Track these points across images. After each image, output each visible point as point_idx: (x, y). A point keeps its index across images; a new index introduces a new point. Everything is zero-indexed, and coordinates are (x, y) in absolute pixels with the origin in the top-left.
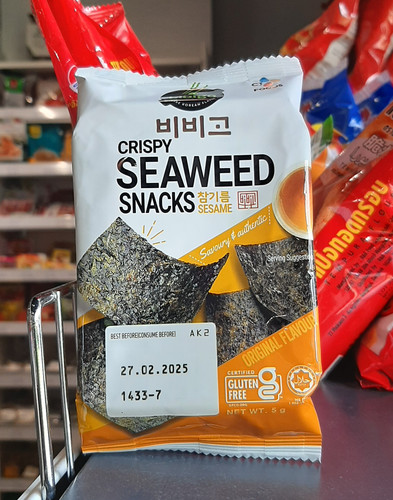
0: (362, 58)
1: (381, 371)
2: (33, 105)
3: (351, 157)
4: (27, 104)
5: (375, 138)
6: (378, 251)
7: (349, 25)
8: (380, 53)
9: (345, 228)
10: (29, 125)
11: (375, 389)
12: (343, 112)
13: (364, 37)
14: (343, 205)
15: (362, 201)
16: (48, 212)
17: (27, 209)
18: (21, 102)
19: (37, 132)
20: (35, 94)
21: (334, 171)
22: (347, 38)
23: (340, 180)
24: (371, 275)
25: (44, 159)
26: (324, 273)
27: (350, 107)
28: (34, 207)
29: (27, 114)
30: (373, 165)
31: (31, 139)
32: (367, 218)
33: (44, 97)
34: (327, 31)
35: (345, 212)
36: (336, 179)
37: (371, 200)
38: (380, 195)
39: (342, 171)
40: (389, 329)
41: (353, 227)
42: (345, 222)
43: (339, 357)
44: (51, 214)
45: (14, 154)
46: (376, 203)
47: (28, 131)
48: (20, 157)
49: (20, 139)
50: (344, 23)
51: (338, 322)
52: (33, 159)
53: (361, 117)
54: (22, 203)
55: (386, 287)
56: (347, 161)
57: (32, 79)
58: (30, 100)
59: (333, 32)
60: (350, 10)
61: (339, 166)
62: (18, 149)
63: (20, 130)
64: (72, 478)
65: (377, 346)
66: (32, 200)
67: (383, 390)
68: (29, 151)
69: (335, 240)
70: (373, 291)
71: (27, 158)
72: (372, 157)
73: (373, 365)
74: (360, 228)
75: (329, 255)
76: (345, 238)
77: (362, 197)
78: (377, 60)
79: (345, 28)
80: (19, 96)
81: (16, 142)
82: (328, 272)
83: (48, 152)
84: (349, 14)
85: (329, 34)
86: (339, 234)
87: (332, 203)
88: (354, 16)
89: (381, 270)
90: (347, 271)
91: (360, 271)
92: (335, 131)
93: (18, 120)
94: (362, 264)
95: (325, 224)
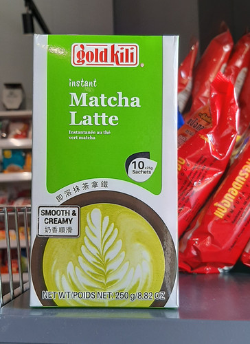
8: (206, 99)
10: (4, 150)
15: (241, 171)
16: (16, 203)
17: (3, 202)
20: (8, 132)
26: (223, 215)
28: (7, 201)
29: (3, 143)
32: (244, 180)
44: (18, 205)
46: (249, 171)
57: (6, 122)
58: (4, 135)
66: (6, 197)
68: (4, 166)
71: (2, 171)
88: (189, 78)
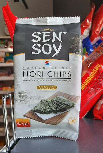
0: (93, 33)
1: (100, 115)
2: (7, 48)
3: (90, 58)
4: (5, 48)
5: (97, 53)
6: (98, 82)
7: (89, 25)
8: (98, 32)
9: (89, 77)
10: (6, 53)
11: (98, 120)
12: (88, 47)
13: (93, 28)
14: (88, 70)
15: (93, 69)
16: (11, 75)
17: (5, 75)
18: (4, 47)
19: (8, 55)
20: (7, 45)
21: (86, 61)
22: (89, 28)
23: (87, 64)
24: (96, 89)
25: (10, 62)
26: (84, 88)
27: (90, 46)
28: (7, 75)
29: (5, 50)
30: (96, 59)
31: (6, 57)
32: (95, 74)
33: (10, 46)
34: (84, 26)
35: (89, 72)
36: (86, 64)
37: (96, 69)
38: (98, 67)
39: (88, 62)
40: (102, 103)
41: (91, 76)
42: (89, 75)
43: (88, 111)
44: (12, 76)
45: (2, 61)
46: (97, 70)
47: (6, 55)
48: (4, 61)
49: (3, 57)
50: (88, 24)
51: (88, 102)
52: (7, 62)
53: (93, 48)
54: (4, 73)
55: (100, 92)
56: (89, 59)
57: (6, 41)
58: (6, 46)
59: (85, 27)
60: (90, 21)
61: (87, 60)
62: (3, 59)
63: (3, 54)
64: (15, 145)
65: (98, 108)
66: (7, 73)
67: (100, 120)
68: (6, 60)
69: (86, 80)
70: (97, 93)
71: (5, 62)
72: (96, 57)
73: (97, 113)
74: (93, 76)
75: (85, 84)
76: (89, 79)
77: (93, 68)
78: (97, 34)
79: (88, 26)
80: (3, 46)
81: (3, 58)
82: (85, 88)
83: (11, 60)
84: (89, 22)
85: (84, 27)
86: (87, 78)
87: (85, 70)
88: (91, 22)
89: (99, 87)
90: (90, 88)
91: (93, 88)
92: (86, 52)
93: (3, 52)
94: (94, 86)
95: (84, 75)
